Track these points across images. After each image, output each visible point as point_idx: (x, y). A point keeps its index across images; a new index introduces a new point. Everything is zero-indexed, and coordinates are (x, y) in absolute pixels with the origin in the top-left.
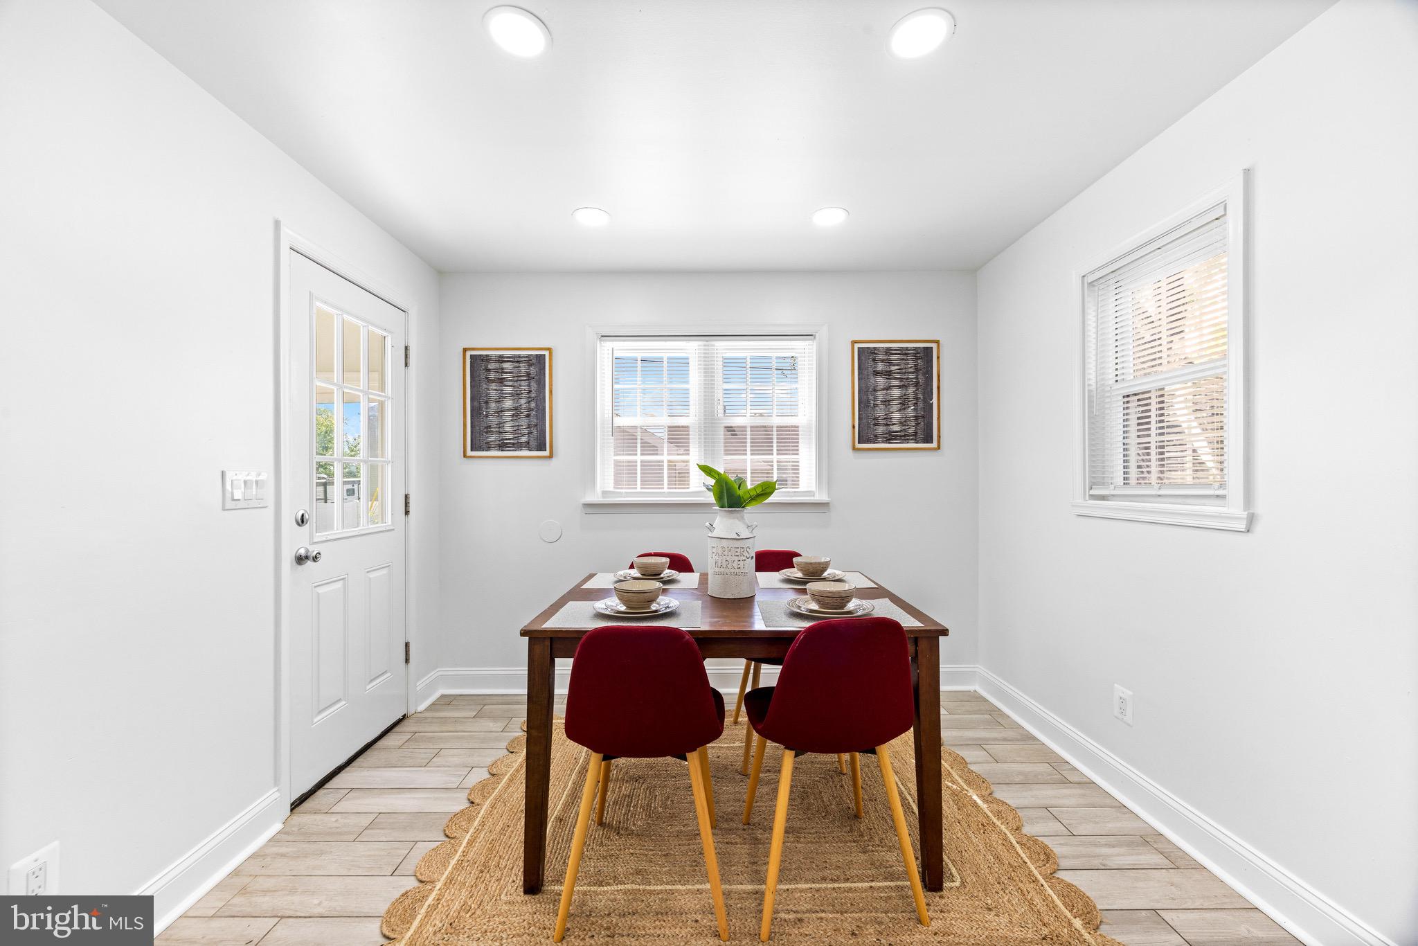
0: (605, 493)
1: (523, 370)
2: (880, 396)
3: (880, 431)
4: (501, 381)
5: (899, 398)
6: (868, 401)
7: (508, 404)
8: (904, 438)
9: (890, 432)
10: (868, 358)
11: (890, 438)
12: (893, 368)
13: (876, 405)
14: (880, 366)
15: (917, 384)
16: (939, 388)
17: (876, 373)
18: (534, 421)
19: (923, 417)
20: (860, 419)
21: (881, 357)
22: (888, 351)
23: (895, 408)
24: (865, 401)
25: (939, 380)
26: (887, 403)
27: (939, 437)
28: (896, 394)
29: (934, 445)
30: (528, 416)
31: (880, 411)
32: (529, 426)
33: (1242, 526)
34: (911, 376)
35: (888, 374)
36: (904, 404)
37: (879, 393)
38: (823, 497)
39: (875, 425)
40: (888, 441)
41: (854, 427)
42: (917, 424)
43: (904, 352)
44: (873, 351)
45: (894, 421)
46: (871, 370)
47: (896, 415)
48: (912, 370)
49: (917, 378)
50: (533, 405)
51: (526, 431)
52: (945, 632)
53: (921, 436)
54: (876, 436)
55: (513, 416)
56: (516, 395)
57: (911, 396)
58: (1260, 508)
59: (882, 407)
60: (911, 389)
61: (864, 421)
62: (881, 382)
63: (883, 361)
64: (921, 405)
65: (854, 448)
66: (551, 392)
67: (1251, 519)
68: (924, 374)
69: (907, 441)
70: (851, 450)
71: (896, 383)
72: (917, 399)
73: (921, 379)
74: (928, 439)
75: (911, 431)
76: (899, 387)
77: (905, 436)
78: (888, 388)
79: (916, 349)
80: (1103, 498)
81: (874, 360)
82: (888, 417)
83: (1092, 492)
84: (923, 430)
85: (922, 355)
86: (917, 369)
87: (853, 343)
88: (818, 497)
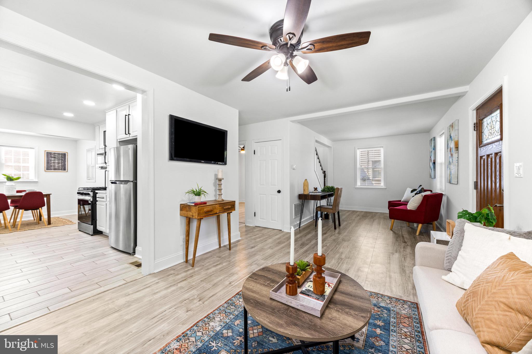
2: (52, 161)
3: (52, 168)
5: (57, 162)
8: (59, 169)
10: (49, 155)
11: (55, 169)
12: (56, 156)
15: (62, 160)
16: (67, 161)
17: (51, 157)
19: (63, 166)
20: (47, 165)
22: (55, 153)
24: (48, 162)
25: (67, 159)
26: (54, 163)
27: (67, 170)
28: (57, 161)
31: (52, 164)
34: (60, 158)
35: (55, 158)
36: (58, 163)
38: (37, 180)
40: (54, 170)
41: (45, 167)
43: (59, 154)
44: (51, 153)
46: (50, 156)
47: (57, 165)
52: (51, 194)
53: (63, 169)
57: (61, 162)
62: (53, 159)
63: (53, 155)
64: (63, 164)
65: (45, 171)
67: (95, 181)
69: (60, 170)
70: (44, 172)
71: (57, 159)
73: (63, 159)
74: (65, 170)
76: (58, 160)
79: (62, 153)
82: (54, 166)
84: (64, 168)
85: (63, 154)
86: (62, 157)
87: (45, 151)
88: (35, 180)
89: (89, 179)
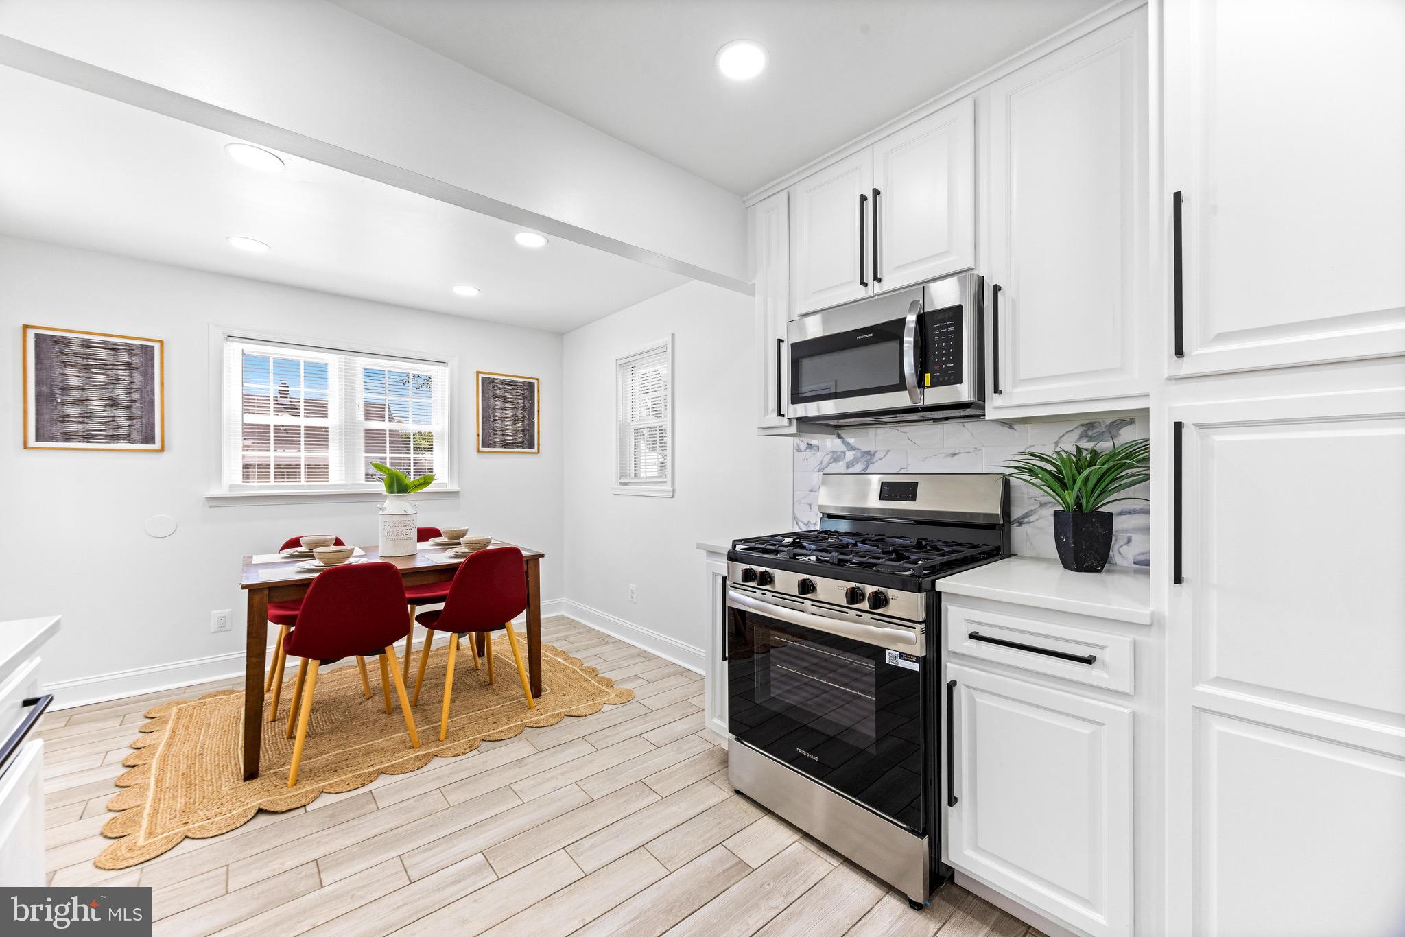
0: (232, 487)
1: (122, 359)
2: (498, 414)
3: (498, 439)
4: (87, 367)
5: (512, 416)
6: (489, 416)
7: (97, 393)
8: (515, 445)
9: (505, 441)
10: (489, 385)
11: (505, 444)
12: (507, 394)
13: (495, 420)
14: (498, 392)
15: (524, 407)
16: (538, 411)
17: (495, 397)
18: (137, 413)
19: (528, 430)
20: (483, 429)
21: (498, 386)
22: (504, 382)
23: (508, 423)
24: (487, 417)
25: (539, 406)
26: (503, 419)
27: (539, 445)
28: (509, 413)
29: (535, 450)
30: (129, 407)
31: (498, 424)
32: (130, 418)
33: (670, 495)
34: (520, 401)
35: (504, 398)
36: (515, 420)
37: (497, 411)
38: (454, 487)
39: (494, 434)
40: (504, 446)
41: (478, 435)
42: (524, 435)
43: (515, 384)
44: (493, 381)
45: (508, 432)
46: (491, 394)
47: (509, 429)
48: (520, 397)
49: (524, 403)
50: (136, 396)
51: (126, 423)
52: (542, 555)
53: (526, 444)
54: (495, 442)
55: (105, 406)
56: (111, 383)
57: (520, 416)
58: (677, 487)
59: (499, 422)
60: (520, 411)
61: (486, 431)
62: (499, 404)
63: (500, 388)
64: (526, 422)
65: (478, 451)
66: (162, 385)
67: (674, 491)
68: (529, 401)
69: (517, 447)
70: (476, 453)
71: (510, 405)
72: (524, 417)
73: (527, 404)
74: (531, 446)
75: (520, 440)
76: (512, 408)
77: (516, 443)
78: (504, 408)
79: (523, 382)
80: (625, 484)
81: (493, 387)
82: (503, 429)
83: (621, 481)
84: (528, 440)
85: (527, 387)
86: (524, 397)
87: (478, 373)
88: (450, 488)
89: (623, 481)
